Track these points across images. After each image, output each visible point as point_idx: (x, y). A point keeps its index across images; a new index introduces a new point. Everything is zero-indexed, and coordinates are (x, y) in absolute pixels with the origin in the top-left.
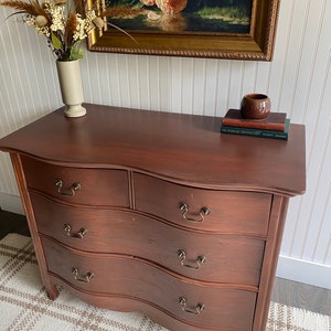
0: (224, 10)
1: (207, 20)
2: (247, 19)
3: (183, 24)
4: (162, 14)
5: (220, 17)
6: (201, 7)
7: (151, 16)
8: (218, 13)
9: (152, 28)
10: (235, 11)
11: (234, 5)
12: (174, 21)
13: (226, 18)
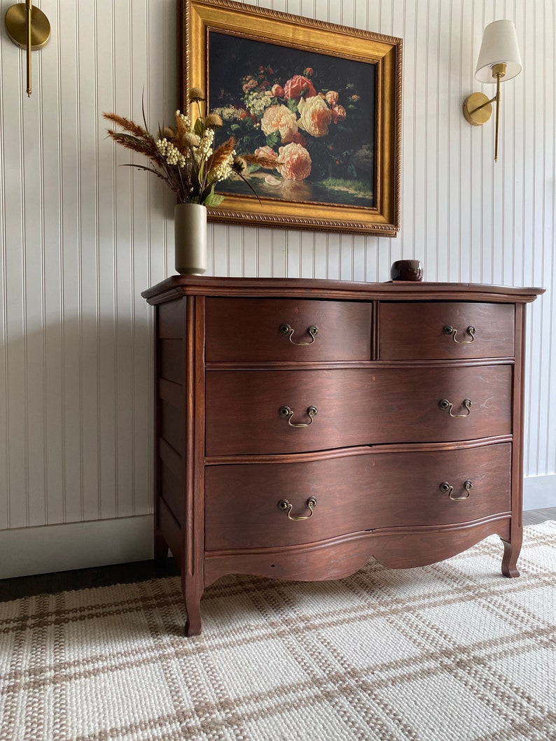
0: (349, 183)
1: (333, 191)
2: (371, 194)
3: (306, 193)
4: (283, 180)
5: (345, 189)
6: (326, 177)
7: (270, 180)
8: (343, 185)
9: (270, 195)
10: (360, 184)
11: (357, 179)
12: (296, 189)
13: (351, 191)
